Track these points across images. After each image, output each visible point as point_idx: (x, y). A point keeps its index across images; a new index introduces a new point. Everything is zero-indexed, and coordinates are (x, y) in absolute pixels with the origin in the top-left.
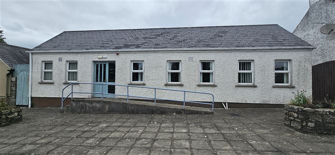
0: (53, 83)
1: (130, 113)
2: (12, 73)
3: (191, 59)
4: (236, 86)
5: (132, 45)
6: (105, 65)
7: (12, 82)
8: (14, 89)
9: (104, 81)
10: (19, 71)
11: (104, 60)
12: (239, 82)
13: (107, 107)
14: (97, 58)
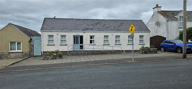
0: (54, 45)
1: (95, 54)
2: (31, 41)
3: (112, 35)
4: (128, 45)
5: (89, 29)
6: (78, 37)
7: (31, 45)
8: (33, 48)
9: (78, 44)
10: (34, 40)
11: (78, 35)
12: (128, 43)
13: (86, 53)
14: (75, 34)
